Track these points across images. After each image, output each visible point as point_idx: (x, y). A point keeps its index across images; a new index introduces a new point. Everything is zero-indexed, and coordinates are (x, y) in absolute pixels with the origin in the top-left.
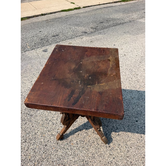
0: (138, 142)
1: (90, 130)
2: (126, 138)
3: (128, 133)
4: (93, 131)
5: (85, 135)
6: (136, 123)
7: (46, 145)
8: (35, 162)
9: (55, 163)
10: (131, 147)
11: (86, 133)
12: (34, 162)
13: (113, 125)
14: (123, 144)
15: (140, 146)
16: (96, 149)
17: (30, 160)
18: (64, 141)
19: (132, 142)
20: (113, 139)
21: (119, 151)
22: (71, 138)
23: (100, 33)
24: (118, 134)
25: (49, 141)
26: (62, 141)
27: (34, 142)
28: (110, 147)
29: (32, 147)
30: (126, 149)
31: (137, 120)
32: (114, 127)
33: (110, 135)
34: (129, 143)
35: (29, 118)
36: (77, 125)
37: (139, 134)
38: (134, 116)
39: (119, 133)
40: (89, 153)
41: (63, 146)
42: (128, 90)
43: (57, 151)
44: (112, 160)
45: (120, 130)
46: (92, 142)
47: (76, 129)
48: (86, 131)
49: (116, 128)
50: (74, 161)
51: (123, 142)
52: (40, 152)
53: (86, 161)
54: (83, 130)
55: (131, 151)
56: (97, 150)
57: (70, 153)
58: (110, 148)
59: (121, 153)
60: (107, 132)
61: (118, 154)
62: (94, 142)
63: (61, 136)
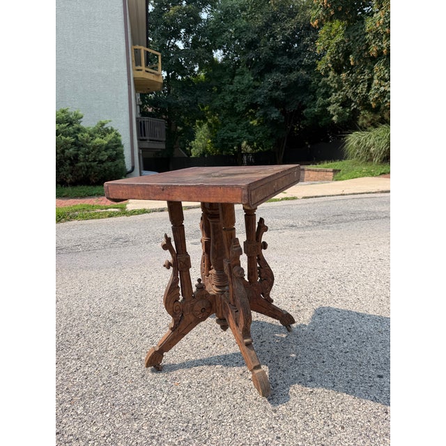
0: (369, 421)
1: (236, 369)
2: (333, 404)
3: (345, 394)
4: (241, 371)
5: (218, 374)
6: (377, 379)
7: (116, 373)
8: (76, 395)
9: (117, 408)
10: (343, 428)
11: (223, 372)
12: (73, 395)
13: (303, 372)
14: (317, 415)
15: (376, 430)
16: (234, 406)
17: (67, 389)
18: (161, 375)
19: (349, 416)
20: (293, 398)
21: (300, 424)
22: (179, 373)
24: (311, 392)
25: (127, 369)
26: (155, 374)
27: (96, 362)
28: (275, 411)
29: (86, 370)
30: (326, 428)
31: (382, 374)
32: (303, 375)
33: (287, 389)
34: (338, 417)
35: (108, 324)
36: (206, 354)
37: (379, 404)
38: (373, 365)
39: (316, 389)
40: (210, 411)
41: (152, 383)
42: (370, 316)
43: (135, 388)
44: (270, 439)
45: (319, 385)
46: (229, 392)
47: (201, 360)
48: (224, 368)
49: (309, 379)
50: (163, 416)
51: (320, 411)
52: (97, 381)
53: (194, 425)
54: (215, 365)
55: (339, 435)
56: (237, 410)
57: (164, 400)
58: (274, 414)
59: (305, 432)
60: (279, 382)
61: (293, 432)
62: (235, 393)
63: (156, 352)
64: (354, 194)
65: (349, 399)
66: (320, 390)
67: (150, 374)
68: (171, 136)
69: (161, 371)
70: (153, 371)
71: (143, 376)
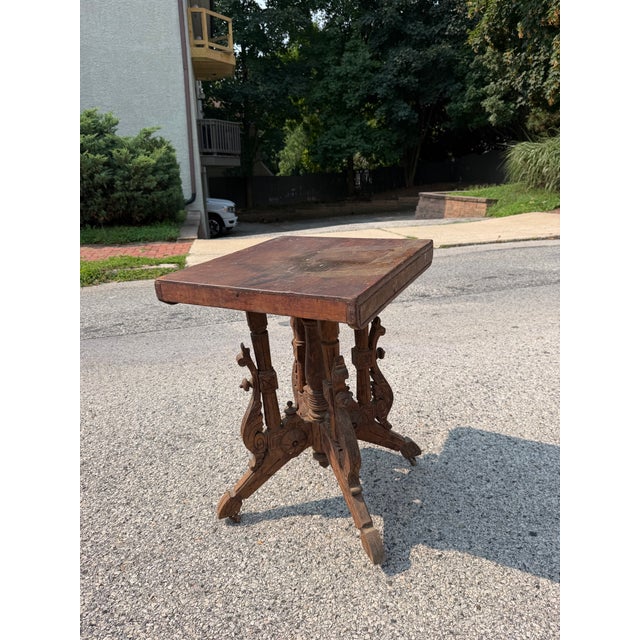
0: (514, 599)
1: (340, 520)
2: (468, 573)
3: (484, 560)
4: (347, 525)
5: (315, 529)
6: (529, 538)
7: (179, 526)
8: (127, 557)
9: (181, 577)
10: (479, 608)
11: (322, 525)
12: (123, 558)
13: (430, 526)
14: (446, 589)
15: (522, 612)
16: (336, 576)
17: (115, 548)
18: (239, 529)
19: (487, 592)
20: (414, 565)
21: (423, 603)
22: (263, 526)
23: (475, 299)
24: (440, 556)
25: (193, 519)
26: (231, 528)
27: (151, 509)
28: (391, 583)
29: (139, 521)
30: (457, 608)
31: (535, 530)
32: (430, 531)
33: (407, 551)
34: (473, 592)
35: (166, 452)
36: (299, 498)
37: (529, 575)
38: (525, 517)
39: (445, 552)
40: (304, 582)
41: (227, 541)
42: (525, 442)
43: (205, 548)
44: (383, 623)
45: (451, 545)
46: (330, 555)
47: (292, 507)
48: (324, 520)
49: (437, 537)
50: (243, 588)
51: (450, 584)
52: (154, 537)
53: (283, 602)
54: (312, 514)
55: (473, 618)
56: (340, 581)
57: (243, 565)
58: (389, 587)
59: (429, 614)
60: (397, 541)
61: (414, 614)
62: (337, 556)
63: (232, 499)
64: (515, 241)
65: (489, 566)
66: (450, 553)
67: (225, 527)
68: (249, 145)
69: (239, 522)
70: (228, 523)
71: (215, 530)
